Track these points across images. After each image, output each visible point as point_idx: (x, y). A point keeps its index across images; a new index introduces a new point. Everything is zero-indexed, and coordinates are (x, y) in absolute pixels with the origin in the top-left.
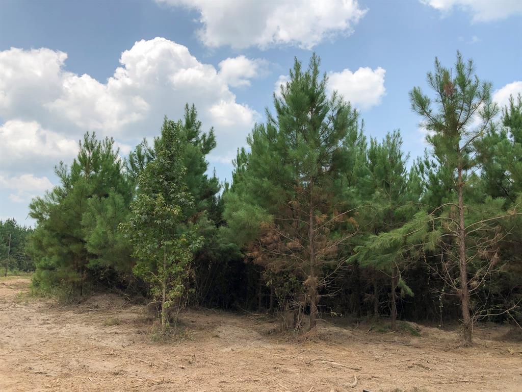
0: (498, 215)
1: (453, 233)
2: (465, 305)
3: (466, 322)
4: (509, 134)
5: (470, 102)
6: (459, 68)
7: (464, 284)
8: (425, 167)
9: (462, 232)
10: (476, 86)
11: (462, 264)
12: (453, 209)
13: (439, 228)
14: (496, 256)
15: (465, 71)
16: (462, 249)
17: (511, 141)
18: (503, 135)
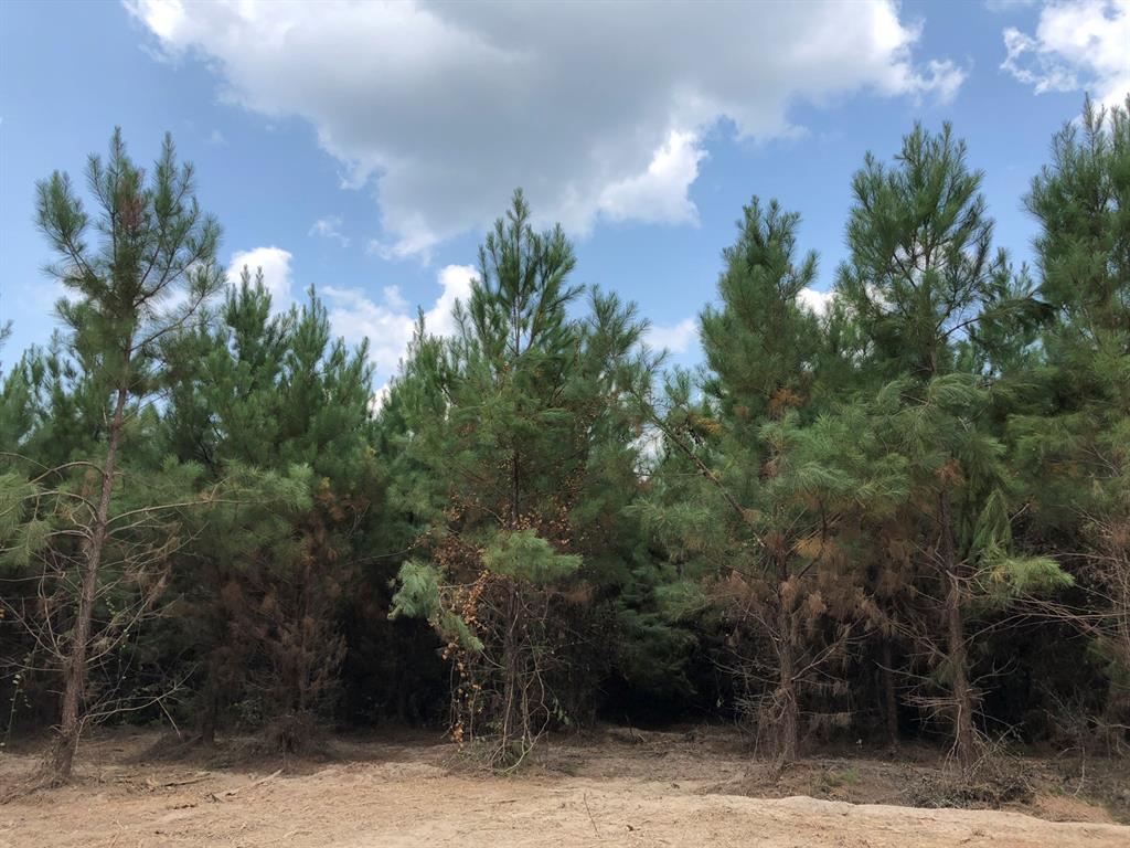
0: (182, 499)
1: (78, 528)
2: (72, 693)
3: (66, 731)
4: (232, 342)
5: (172, 254)
6: (164, 172)
7: (80, 645)
8: (47, 372)
9: (100, 529)
10: (191, 222)
11: (84, 601)
12: (91, 474)
13: (49, 515)
14: (161, 583)
15: (175, 185)
16: (93, 566)
17: (234, 356)
18: (221, 341)
